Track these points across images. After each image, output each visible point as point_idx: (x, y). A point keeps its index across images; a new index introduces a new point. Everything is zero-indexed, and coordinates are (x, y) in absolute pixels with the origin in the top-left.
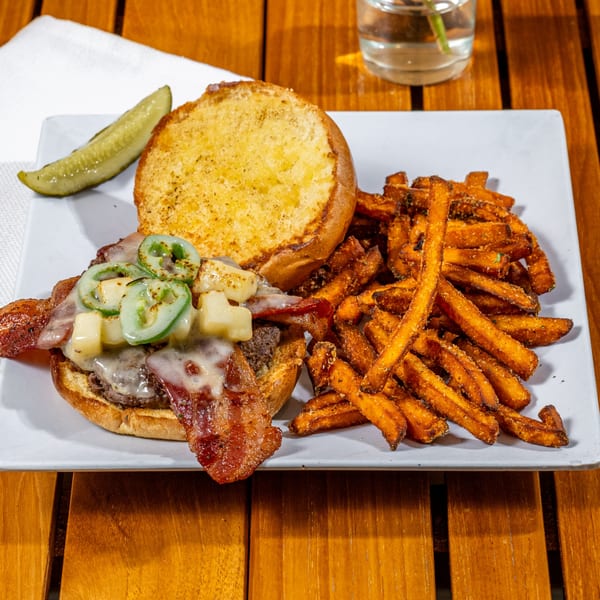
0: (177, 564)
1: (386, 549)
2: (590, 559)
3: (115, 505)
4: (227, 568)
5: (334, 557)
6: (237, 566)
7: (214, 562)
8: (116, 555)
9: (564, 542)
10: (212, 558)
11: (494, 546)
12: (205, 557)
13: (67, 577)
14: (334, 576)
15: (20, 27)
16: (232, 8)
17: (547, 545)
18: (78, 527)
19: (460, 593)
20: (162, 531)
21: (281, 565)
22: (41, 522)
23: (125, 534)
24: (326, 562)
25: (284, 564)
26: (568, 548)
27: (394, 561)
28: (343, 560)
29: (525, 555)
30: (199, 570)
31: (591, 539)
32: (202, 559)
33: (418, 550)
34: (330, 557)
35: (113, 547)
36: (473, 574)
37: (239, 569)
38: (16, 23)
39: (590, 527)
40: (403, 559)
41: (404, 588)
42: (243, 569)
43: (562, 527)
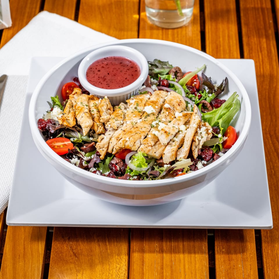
0: (98, 271)
2: (276, 275)
3: (72, 242)
4: (119, 274)
6: (124, 273)
7: (114, 271)
8: (72, 266)
9: (265, 267)
10: (113, 269)
11: (235, 267)
12: (110, 268)
13: (51, 276)
15: (35, 15)
16: (125, 10)
17: (258, 265)
18: (56, 252)
20: (92, 255)
21: (143, 274)
22: (40, 249)
23: (76, 256)
24: (163, 273)
25: (144, 273)
26: (267, 270)
27: (192, 273)
28: (170, 272)
29: (249, 272)
30: (108, 275)
31: (277, 266)
32: (109, 269)
33: (202, 268)
34: (164, 271)
35: (71, 262)
37: (125, 274)
38: (33, 13)
39: (277, 260)
40: (196, 272)
42: (126, 274)
43: (264, 260)
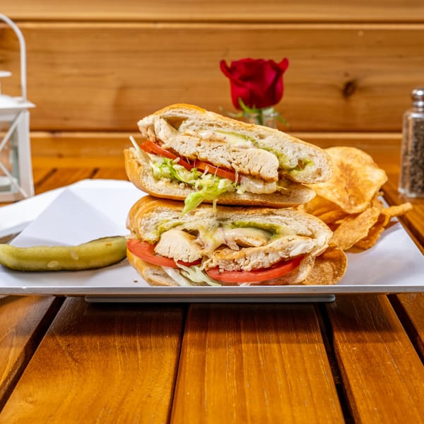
1: (291, 367)
5: (248, 370)
14: (249, 380)
19: (357, 388)
20: (107, 361)
29: (408, 369)
36: (366, 379)
41: (309, 386)
